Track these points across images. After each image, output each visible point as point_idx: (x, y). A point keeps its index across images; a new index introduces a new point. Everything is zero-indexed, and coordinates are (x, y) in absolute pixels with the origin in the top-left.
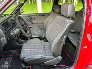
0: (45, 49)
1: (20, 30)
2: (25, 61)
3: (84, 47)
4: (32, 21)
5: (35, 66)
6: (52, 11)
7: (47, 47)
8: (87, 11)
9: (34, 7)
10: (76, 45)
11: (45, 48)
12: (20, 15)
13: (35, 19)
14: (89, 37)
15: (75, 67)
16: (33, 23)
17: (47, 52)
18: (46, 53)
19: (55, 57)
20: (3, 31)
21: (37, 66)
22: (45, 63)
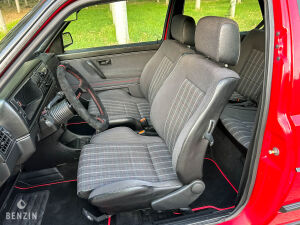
0: (151, 161)
1: (72, 109)
2: (94, 201)
3: (271, 152)
4: (103, 70)
5: (122, 214)
6: (164, 38)
7: (156, 155)
8: (276, 43)
9: (102, 17)
10: (246, 144)
11: (149, 156)
12: (63, 52)
13: (110, 63)
14: (284, 120)
15: (245, 209)
16: (105, 78)
17: (157, 170)
18: (155, 173)
19: (185, 184)
20: (21, 116)
21: (130, 214)
22: (153, 203)
